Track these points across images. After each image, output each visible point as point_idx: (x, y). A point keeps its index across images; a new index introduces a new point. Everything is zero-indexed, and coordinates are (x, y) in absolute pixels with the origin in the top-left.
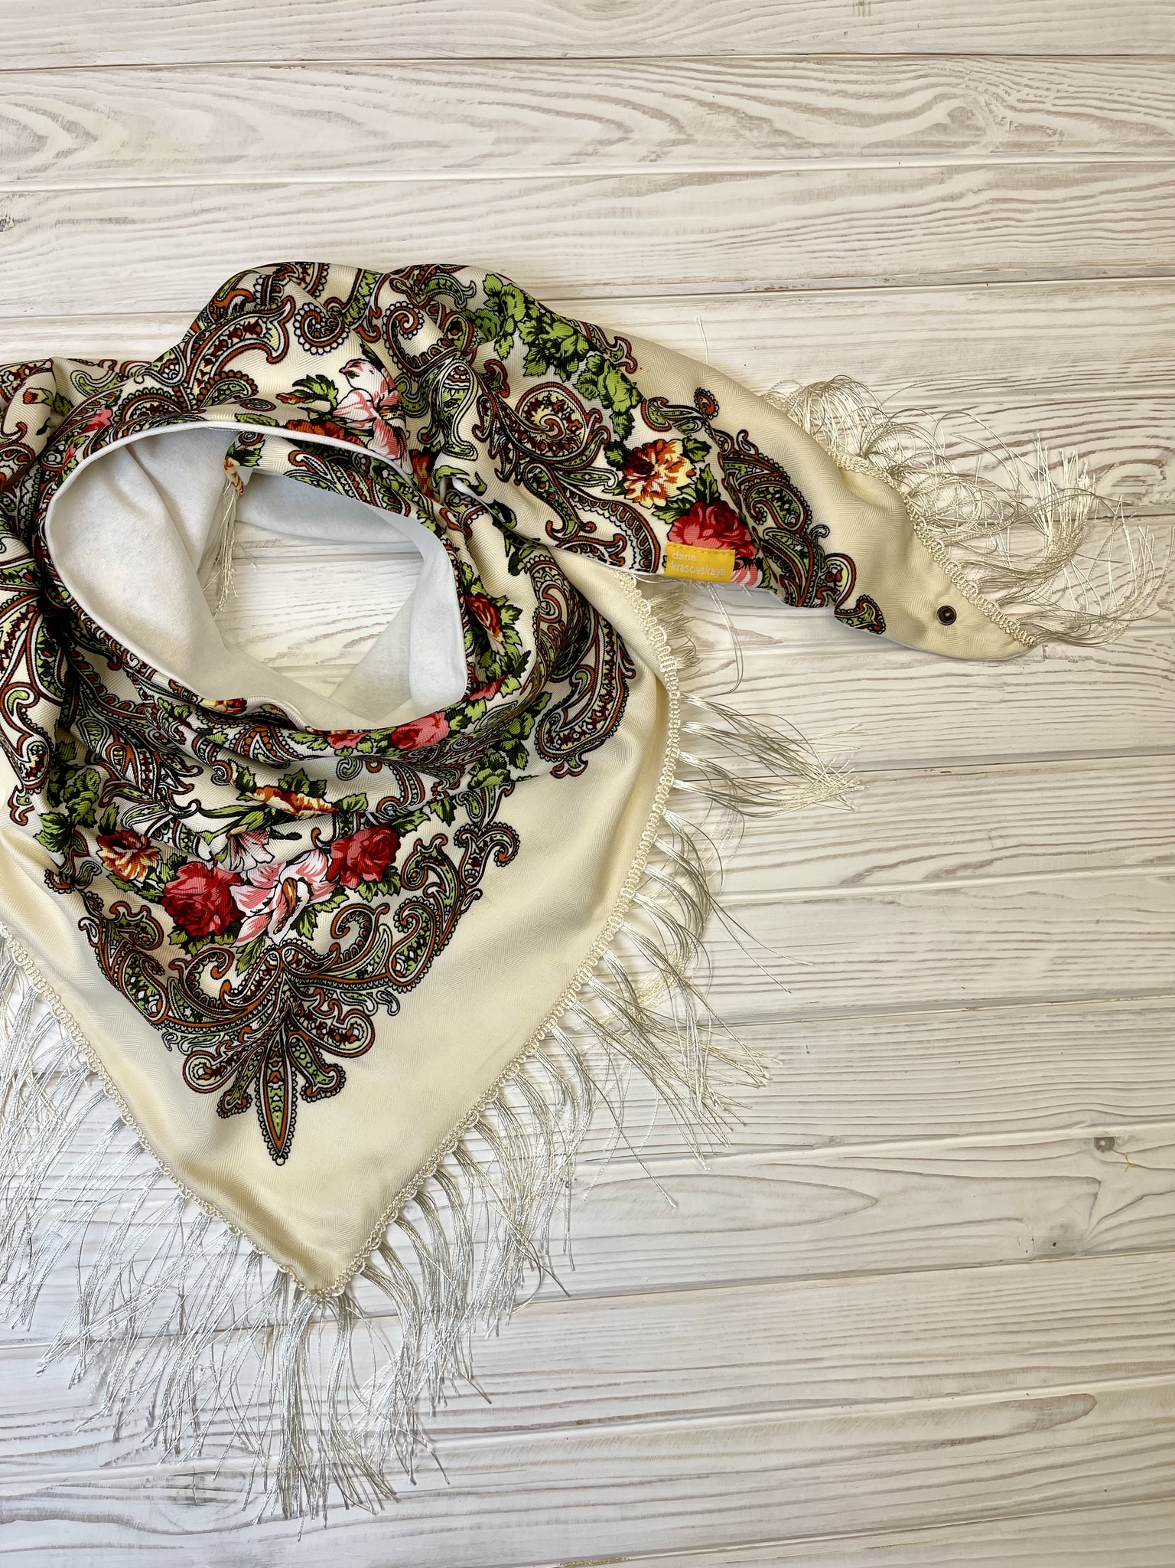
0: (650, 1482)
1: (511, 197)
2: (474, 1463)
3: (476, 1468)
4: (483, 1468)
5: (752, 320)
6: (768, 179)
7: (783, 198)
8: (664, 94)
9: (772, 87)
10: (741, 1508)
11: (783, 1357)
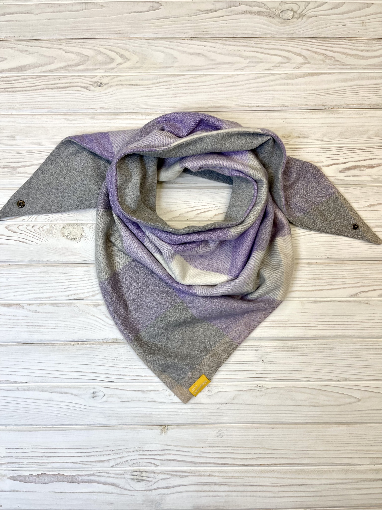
0: (283, 486)
1: (253, 79)
2: (227, 475)
3: (228, 476)
4: (230, 477)
5: (327, 118)
6: (334, 75)
7: (338, 81)
8: (302, 49)
9: (335, 47)
10: (312, 496)
11: (328, 449)
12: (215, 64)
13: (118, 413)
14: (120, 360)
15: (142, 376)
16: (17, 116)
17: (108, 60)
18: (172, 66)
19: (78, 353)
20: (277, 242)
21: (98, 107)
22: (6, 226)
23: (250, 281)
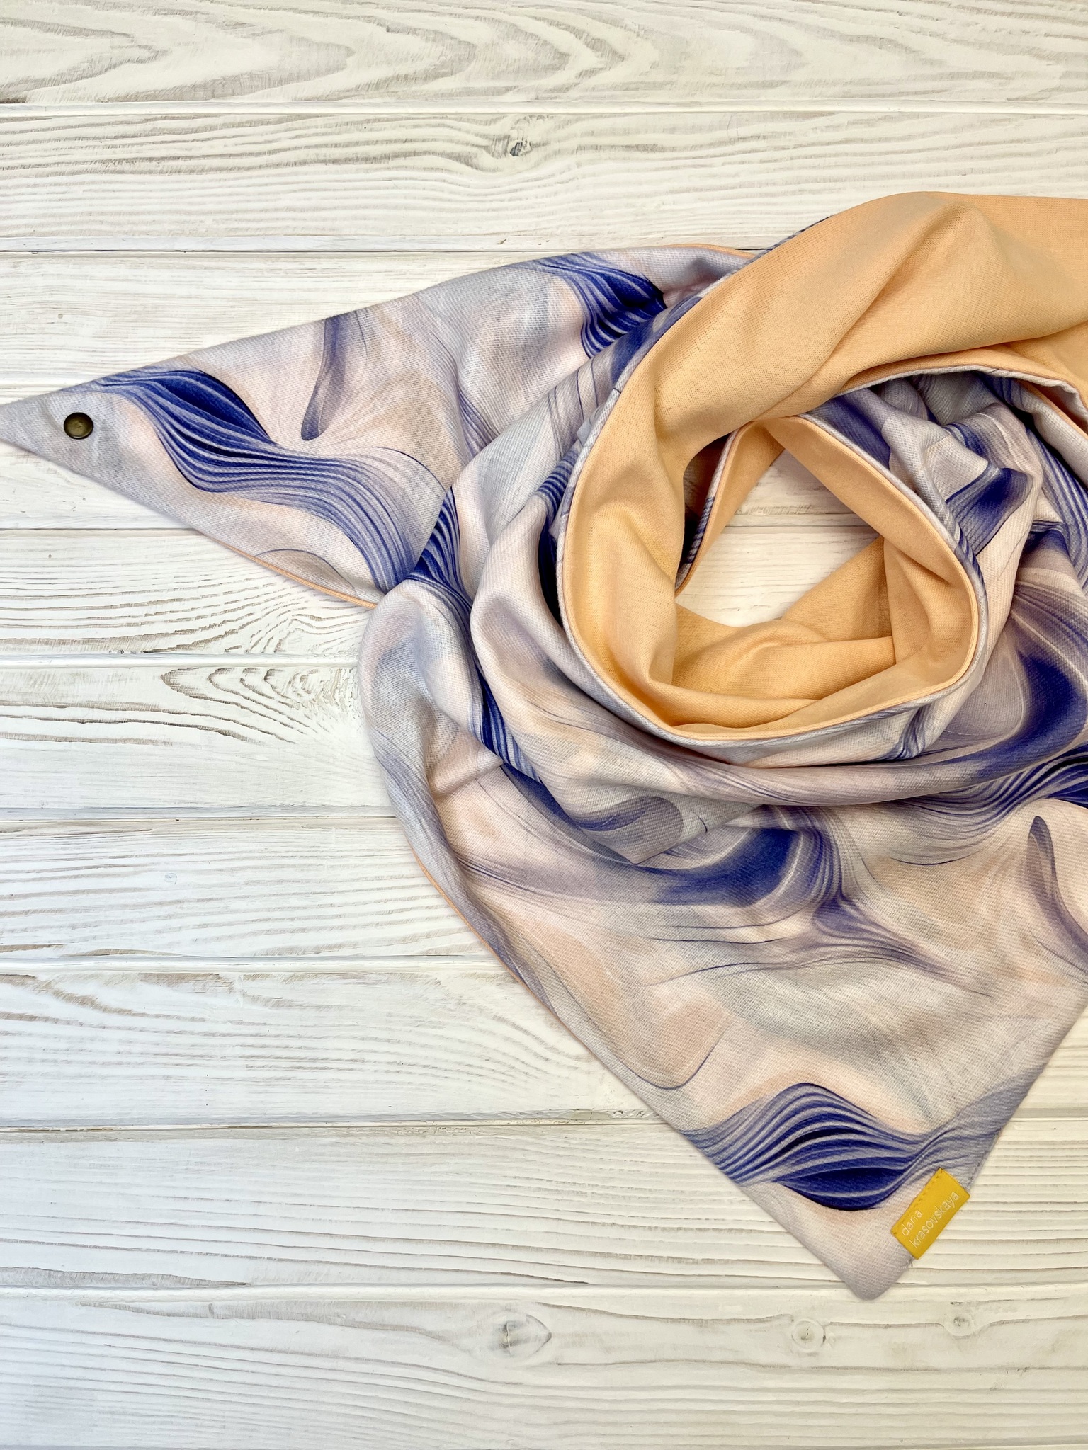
12: (941, 77)
13: (606, 1406)
14: (606, 1196)
15: (695, 1262)
16: (206, 263)
17: (546, 59)
18: (784, 82)
19: (444, 1168)
21: (510, 229)
22: (164, 671)
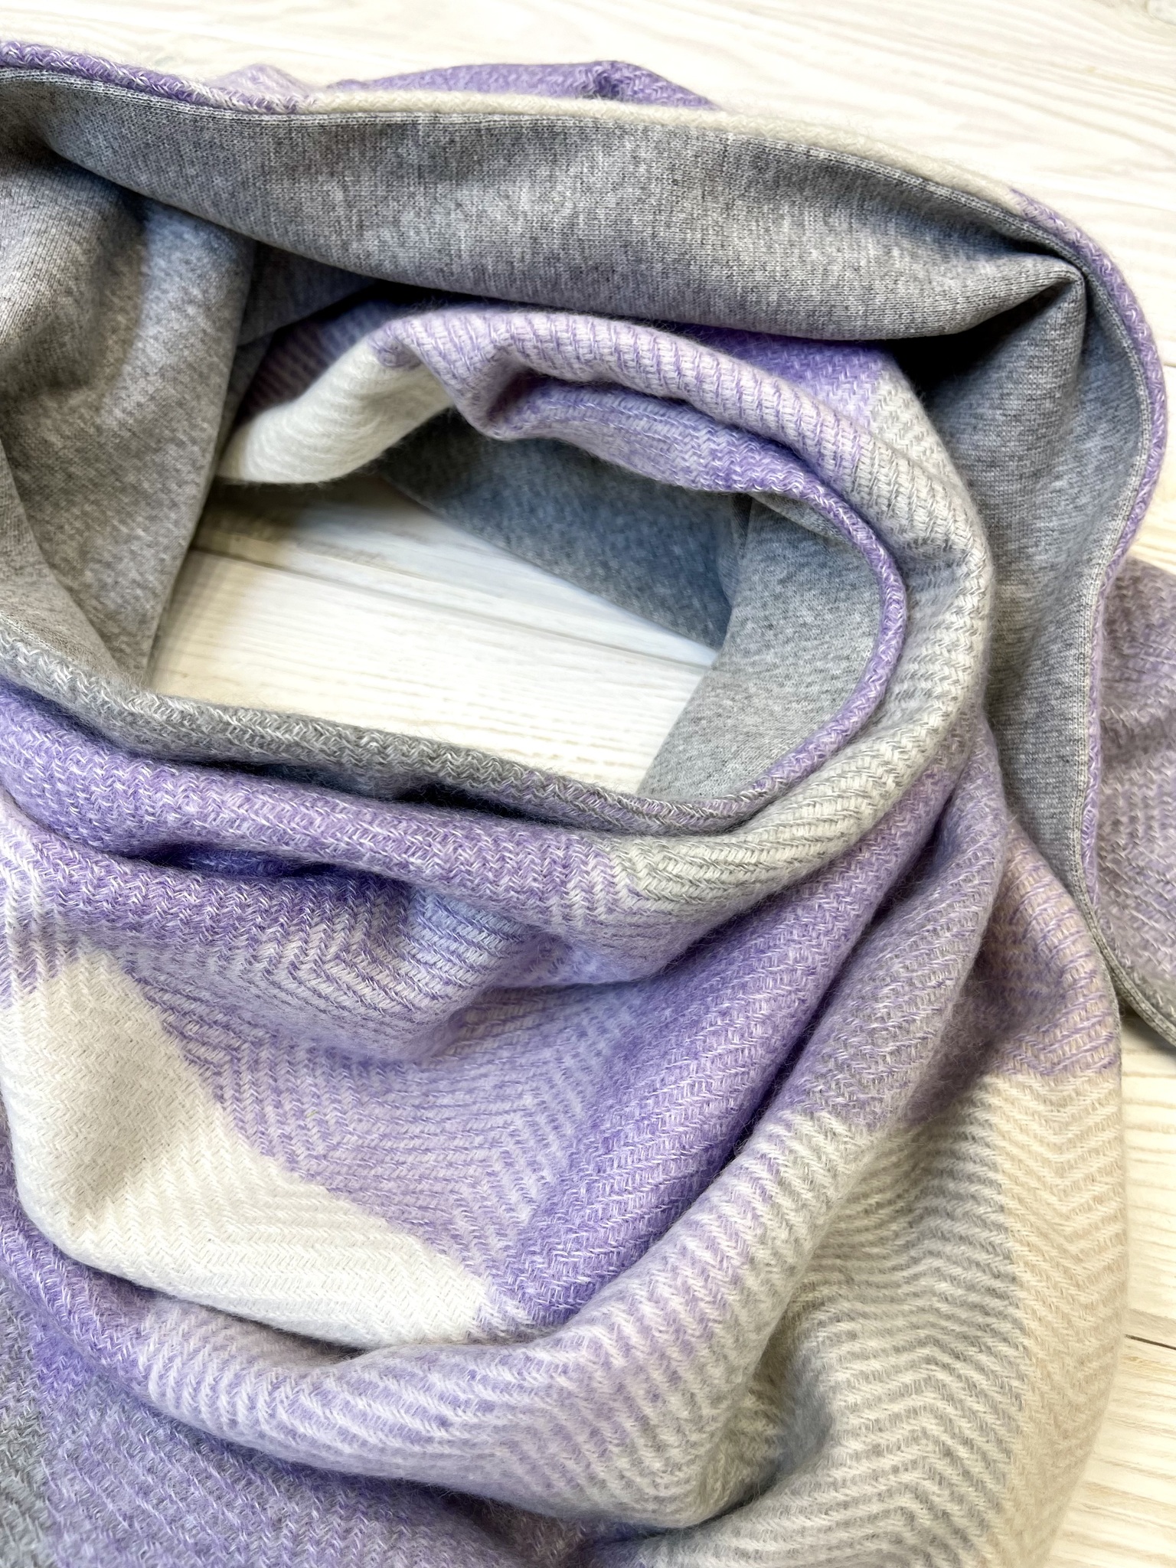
20: (988, 1107)
23: (675, 1402)
